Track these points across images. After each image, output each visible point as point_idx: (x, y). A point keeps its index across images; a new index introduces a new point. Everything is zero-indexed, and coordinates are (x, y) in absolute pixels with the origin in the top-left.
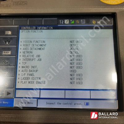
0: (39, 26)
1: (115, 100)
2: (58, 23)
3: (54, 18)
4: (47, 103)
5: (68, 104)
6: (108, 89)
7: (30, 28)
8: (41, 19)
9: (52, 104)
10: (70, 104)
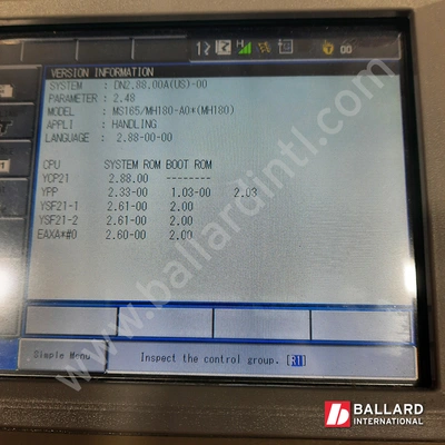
0: (119, 64)
1: (406, 346)
2: (191, 53)
3: (173, 34)
4: (145, 358)
5: (224, 359)
6: (380, 302)
7: (83, 71)
9: (163, 359)
10: (233, 361)
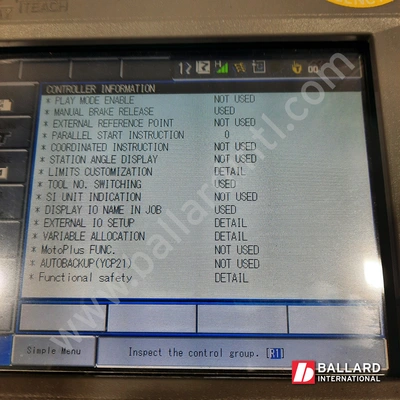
0: (108, 81)
1: (376, 338)
2: (174, 73)
4: (133, 353)
5: (208, 353)
7: (76, 88)
8: (116, 58)
9: (150, 353)
10: (216, 354)
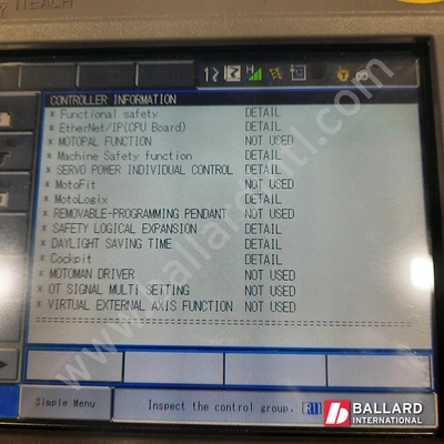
0: (122, 90)
1: (426, 393)
2: (199, 80)
3: (180, 59)
4: (153, 406)
5: (236, 407)
7: (84, 98)
8: (131, 63)
9: (172, 407)
10: (246, 408)
